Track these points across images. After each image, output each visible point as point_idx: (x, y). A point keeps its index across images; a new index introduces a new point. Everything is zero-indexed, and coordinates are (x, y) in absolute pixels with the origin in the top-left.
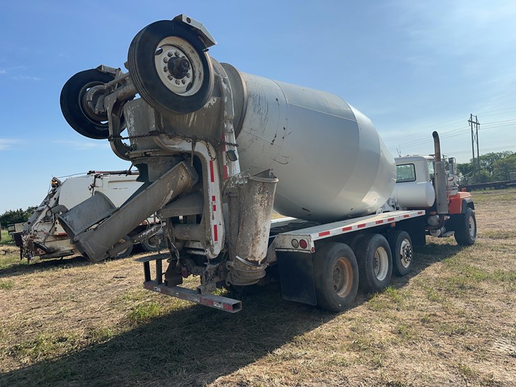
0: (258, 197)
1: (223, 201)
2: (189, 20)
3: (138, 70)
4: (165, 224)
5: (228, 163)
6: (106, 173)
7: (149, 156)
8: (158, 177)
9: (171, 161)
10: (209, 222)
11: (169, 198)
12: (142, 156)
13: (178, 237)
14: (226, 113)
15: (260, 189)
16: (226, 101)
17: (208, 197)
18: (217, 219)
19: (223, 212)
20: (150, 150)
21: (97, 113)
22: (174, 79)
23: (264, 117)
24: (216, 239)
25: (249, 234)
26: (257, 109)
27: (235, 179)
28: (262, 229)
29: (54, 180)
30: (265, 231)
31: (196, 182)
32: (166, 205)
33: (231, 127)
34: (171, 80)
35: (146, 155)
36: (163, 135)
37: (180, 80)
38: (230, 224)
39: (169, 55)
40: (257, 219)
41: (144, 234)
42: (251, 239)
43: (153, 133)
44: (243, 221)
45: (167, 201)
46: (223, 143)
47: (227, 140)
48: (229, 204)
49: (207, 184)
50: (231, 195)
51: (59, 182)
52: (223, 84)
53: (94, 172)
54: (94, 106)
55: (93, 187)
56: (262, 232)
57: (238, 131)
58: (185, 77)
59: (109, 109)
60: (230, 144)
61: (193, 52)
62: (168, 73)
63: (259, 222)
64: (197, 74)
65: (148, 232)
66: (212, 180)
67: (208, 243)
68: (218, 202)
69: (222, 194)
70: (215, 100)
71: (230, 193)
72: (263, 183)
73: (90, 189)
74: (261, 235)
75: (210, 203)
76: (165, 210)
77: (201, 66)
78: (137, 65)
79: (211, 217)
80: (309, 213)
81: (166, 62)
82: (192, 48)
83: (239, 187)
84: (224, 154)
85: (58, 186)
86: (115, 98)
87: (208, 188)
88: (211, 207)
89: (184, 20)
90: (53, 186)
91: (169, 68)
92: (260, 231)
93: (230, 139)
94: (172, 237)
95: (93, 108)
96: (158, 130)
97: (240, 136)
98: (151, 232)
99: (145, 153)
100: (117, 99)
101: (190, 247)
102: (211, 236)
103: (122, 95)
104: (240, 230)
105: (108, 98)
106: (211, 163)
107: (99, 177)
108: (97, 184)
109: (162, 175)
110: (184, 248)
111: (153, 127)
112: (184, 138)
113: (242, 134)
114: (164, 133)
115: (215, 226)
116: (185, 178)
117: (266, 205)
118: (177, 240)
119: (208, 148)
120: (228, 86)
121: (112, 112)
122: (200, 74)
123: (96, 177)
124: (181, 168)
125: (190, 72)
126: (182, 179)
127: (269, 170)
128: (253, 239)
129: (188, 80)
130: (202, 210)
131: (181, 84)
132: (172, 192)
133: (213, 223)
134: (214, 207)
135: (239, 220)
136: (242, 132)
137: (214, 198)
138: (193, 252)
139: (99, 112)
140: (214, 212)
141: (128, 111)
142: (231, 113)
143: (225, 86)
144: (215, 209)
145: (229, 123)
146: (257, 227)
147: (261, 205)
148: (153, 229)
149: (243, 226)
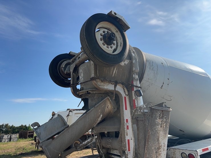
0: (159, 121)
1: (133, 123)
2: (115, 14)
3: (85, 37)
4: (96, 137)
5: (136, 98)
6: (74, 110)
7: (89, 93)
8: (94, 106)
9: (102, 97)
10: (125, 138)
11: (100, 119)
12: (86, 94)
13: (104, 146)
14: (134, 69)
15: (160, 115)
16: (134, 62)
17: (124, 120)
18: (129, 135)
19: (133, 130)
20: (90, 90)
21: (66, 73)
22: (106, 45)
23: (156, 72)
24: (129, 150)
25: (153, 148)
26: (151, 68)
27: (140, 108)
28: (163, 145)
29: (53, 113)
30: (164, 146)
31: (116, 110)
32: (98, 124)
33: (137, 77)
34: (104, 45)
35: (88, 93)
36: (98, 80)
37: (110, 46)
38: (138, 139)
39: (104, 32)
40: (159, 137)
41: (83, 143)
42: (155, 152)
43: (92, 79)
44: (148, 138)
45: (98, 122)
46: (133, 86)
47: (135, 84)
48: (137, 125)
49: (123, 111)
50: (139, 119)
51: (55, 114)
52: (132, 53)
53: (69, 109)
54: (65, 70)
55: (68, 116)
56: (163, 147)
57: (141, 79)
58: (112, 45)
59: (72, 71)
60: (137, 87)
61: (117, 32)
62: (103, 42)
63: (160, 139)
64: (119, 44)
65: (86, 142)
66: (126, 109)
67: (124, 152)
68: (130, 124)
69: (132, 118)
70: (128, 62)
71: (137, 118)
72: (162, 111)
73: (67, 117)
74: (162, 150)
75: (125, 124)
76: (96, 127)
77: (122, 39)
78: (85, 35)
79: (126, 134)
80: (184, 133)
81: (102, 36)
82: (117, 29)
83: (144, 114)
84: (133, 92)
85: (54, 115)
86: (75, 65)
87: (123, 113)
88: (126, 127)
89: (113, 13)
90: (52, 115)
91: (103, 38)
92: (161, 146)
93: (136, 83)
94: (100, 145)
95: (64, 71)
96: (95, 77)
97: (142, 83)
98: (88, 142)
99: (88, 91)
100: (76, 65)
101: (111, 152)
102: (126, 147)
103: (78, 62)
104: (146, 144)
105: (72, 65)
106: (125, 98)
107: (71, 112)
108: (70, 115)
109: (96, 105)
110: (107, 153)
111: (93, 75)
112: (110, 82)
113: (143, 81)
114: (99, 78)
115: (128, 140)
116: (110, 106)
117: (165, 127)
118: (103, 148)
119: (124, 88)
120: (135, 55)
121: (73, 72)
122: (121, 44)
123: (70, 111)
124: (107, 101)
125: (115, 42)
126: (108, 107)
127: (163, 103)
128: (156, 152)
129: (114, 47)
130: (120, 128)
131: (110, 49)
132: (101, 115)
133: (127, 138)
134: (128, 126)
135: (145, 137)
136: (143, 80)
137: (127, 120)
138: (113, 156)
139: (67, 73)
140: (128, 130)
141: (81, 70)
142: (137, 69)
143: (133, 55)
144: (128, 129)
145: (136, 75)
146: (159, 143)
147: (161, 127)
148: (89, 140)
149: (148, 141)
